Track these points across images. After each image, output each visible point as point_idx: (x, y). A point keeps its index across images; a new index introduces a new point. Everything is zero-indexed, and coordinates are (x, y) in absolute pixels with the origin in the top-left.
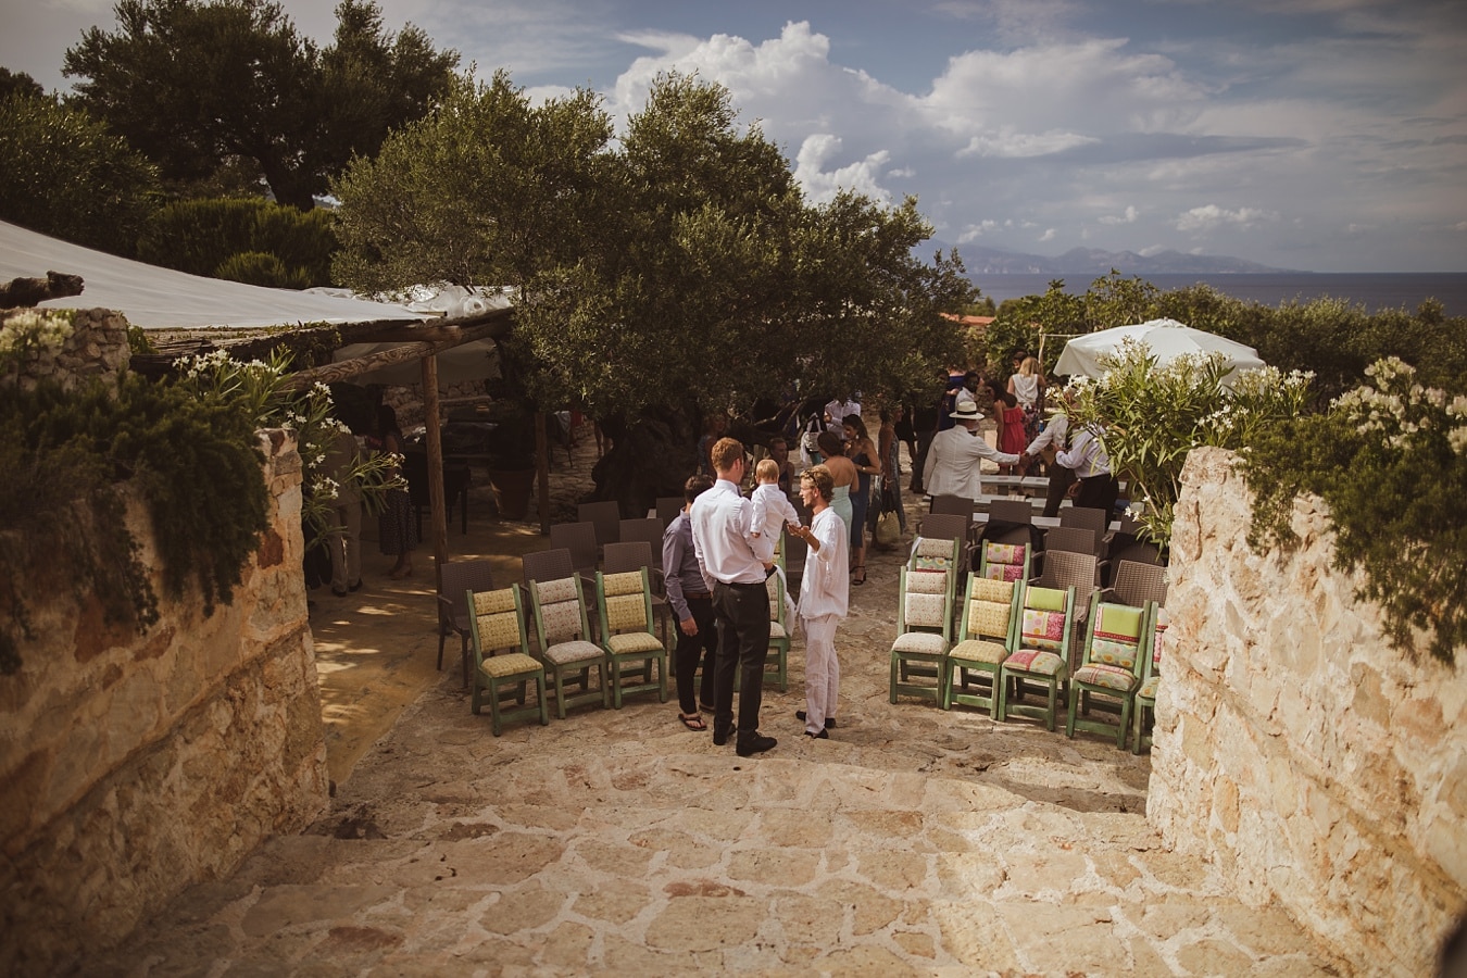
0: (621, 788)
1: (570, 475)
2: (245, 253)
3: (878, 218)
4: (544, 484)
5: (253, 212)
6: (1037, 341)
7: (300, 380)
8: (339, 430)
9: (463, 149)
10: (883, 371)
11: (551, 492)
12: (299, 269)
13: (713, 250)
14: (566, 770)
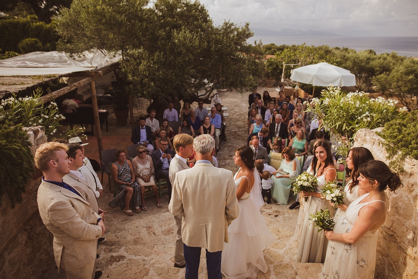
0: (165, 235)
1: (140, 109)
2: (27, 38)
3: (237, 29)
4: (132, 113)
5: (29, 24)
6: (282, 66)
7: (46, 99)
8: (61, 118)
9: (98, 8)
10: (240, 82)
11: (134, 116)
12: (47, 44)
13: (186, 44)
14: (146, 228)
